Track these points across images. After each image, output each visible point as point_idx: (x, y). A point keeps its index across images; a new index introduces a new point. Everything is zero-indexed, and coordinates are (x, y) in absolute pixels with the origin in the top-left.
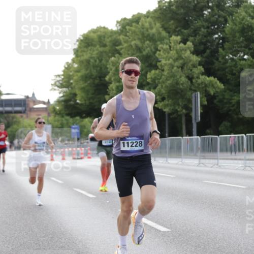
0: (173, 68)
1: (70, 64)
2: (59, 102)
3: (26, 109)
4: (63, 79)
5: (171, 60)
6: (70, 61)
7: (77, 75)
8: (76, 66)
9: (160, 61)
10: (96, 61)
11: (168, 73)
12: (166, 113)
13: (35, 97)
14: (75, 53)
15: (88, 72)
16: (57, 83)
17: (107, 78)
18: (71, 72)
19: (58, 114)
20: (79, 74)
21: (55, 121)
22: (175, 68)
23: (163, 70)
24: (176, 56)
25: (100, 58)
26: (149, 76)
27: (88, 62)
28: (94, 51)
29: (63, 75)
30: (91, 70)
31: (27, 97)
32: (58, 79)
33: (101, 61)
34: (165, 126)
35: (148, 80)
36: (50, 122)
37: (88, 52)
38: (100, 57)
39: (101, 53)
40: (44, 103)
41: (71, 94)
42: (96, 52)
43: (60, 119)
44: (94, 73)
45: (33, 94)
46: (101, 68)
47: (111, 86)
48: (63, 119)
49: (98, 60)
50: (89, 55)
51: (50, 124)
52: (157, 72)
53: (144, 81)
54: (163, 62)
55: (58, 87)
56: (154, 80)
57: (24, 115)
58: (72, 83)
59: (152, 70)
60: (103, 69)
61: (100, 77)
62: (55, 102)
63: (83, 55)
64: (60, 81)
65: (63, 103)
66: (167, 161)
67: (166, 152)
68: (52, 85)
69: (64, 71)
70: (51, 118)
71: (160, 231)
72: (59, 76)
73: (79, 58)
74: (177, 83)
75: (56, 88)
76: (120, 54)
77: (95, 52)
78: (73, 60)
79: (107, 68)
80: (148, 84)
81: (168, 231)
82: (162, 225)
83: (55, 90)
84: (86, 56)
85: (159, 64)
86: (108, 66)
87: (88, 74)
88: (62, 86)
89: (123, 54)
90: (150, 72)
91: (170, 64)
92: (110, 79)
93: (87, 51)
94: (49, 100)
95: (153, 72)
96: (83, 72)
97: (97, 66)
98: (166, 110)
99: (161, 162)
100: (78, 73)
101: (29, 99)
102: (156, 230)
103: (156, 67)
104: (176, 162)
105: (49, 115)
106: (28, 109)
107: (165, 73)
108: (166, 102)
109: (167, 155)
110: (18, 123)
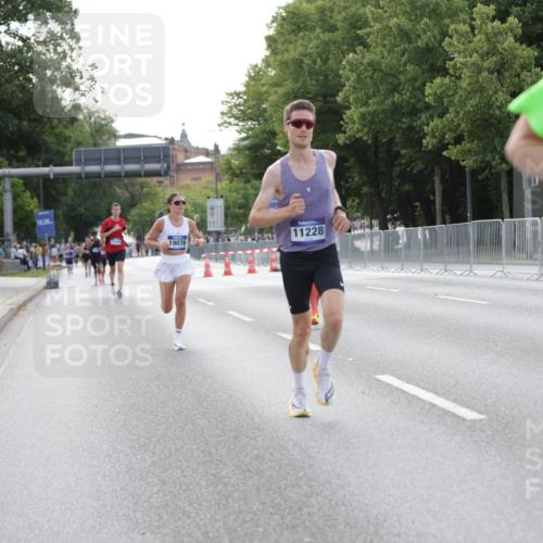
0: (479, 73)
1: (260, 70)
2: (238, 149)
3: (169, 167)
4: (245, 101)
5: (475, 55)
6: (260, 63)
7: (276, 92)
8: (272, 72)
9: (452, 59)
10: (315, 62)
11: (470, 84)
12: (467, 169)
13: (188, 142)
14: (269, 46)
15: (299, 84)
16: (235, 111)
17: (339, 98)
18: (263, 85)
19: (237, 176)
20: (281, 90)
21: (230, 191)
22: (485, 74)
23: (459, 78)
24: (486, 47)
25: (324, 56)
26: (428, 90)
27: (299, 63)
28: (310, 40)
29: (245, 93)
30: (305, 81)
31: (172, 141)
32: (236, 101)
33: (325, 61)
34: (465, 196)
35: (427, 99)
36: (222, 192)
37: (298, 44)
38: (324, 53)
39: (326, 43)
40: (207, 153)
41: (263, 132)
42: (315, 42)
43: (241, 185)
44: (313, 86)
45: (184, 135)
46: (326, 76)
47: (348, 113)
48: (249, 186)
49: (319, 60)
50: (300, 49)
51: (222, 197)
52: (447, 80)
53: (419, 100)
54: (459, 59)
55: (236, 118)
56: (439, 98)
57: (166, 181)
58: (265, 110)
59: (434, 78)
60: (330, 78)
61: (324, 96)
62: (229, 149)
63: (287, 51)
64: (239, 105)
65: (247, 152)
66: (471, 271)
67: (469, 251)
68: (222, 114)
69: (247, 85)
70: (224, 184)
71: (464, 420)
72: (238, 95)
73: (279, 57)
74: (490, 106)
75: (232, 120)
76: (366, 46)
77: (313, 42)
78: (266, 61)
79: (339, 76)
80: (428, 107)
81: (481, 420)
82: (468, 407)
83: (230, 123)
84: (294, 52)
85: (449, 64)
86: (341, 72)
87: (299, 88)
88: (243, 117)
89: (373, 45)
90: (432, 82)
91: (473, 64)
92: (346, 98)
93: (297, 41)
94: (216, 147)
95: (438, 80)
96: (289, 85)
97: (318, 74)
98: (468, 163)
99: (459, 273)
100: (276, 89)
101: (176, 147)
102: (455, 416)
103: (444, 72)
104: (492, 273)
105: (218, 179)
106: (173, 167)
107: (464, 84)
108: (466, 145)
109: (472, 259)
110: (153, 196)
